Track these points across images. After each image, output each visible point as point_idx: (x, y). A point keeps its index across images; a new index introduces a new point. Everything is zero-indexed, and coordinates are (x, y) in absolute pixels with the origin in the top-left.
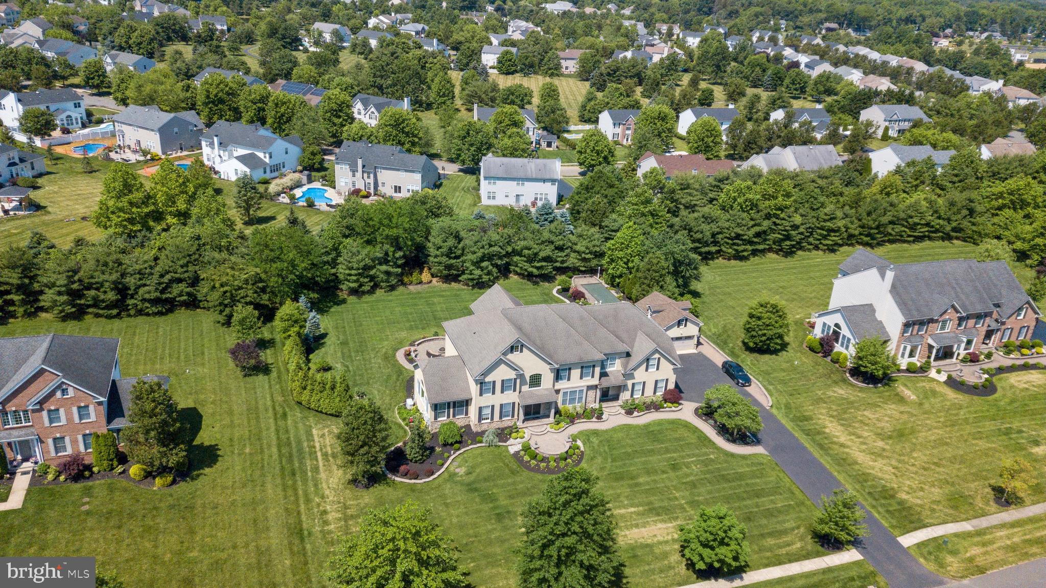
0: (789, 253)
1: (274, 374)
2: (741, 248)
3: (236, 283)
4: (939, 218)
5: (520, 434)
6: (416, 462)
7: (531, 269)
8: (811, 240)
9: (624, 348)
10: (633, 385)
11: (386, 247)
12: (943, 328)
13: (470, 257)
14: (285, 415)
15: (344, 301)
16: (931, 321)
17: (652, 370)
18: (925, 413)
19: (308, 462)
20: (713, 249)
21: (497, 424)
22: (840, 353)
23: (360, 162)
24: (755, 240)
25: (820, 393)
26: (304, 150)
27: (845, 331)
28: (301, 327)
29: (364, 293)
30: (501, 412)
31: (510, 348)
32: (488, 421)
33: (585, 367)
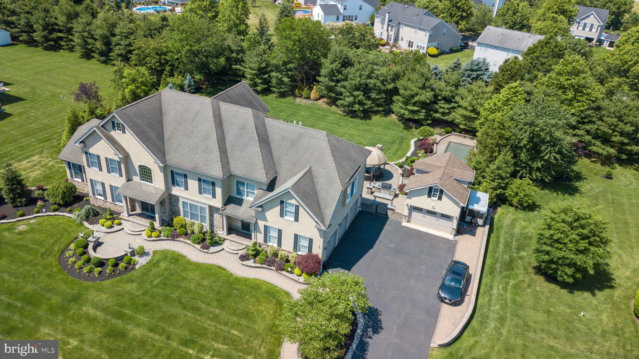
9: (262, 177)
10: (266, 227)
17: (289, 218)
21: (111, 205)
23: (387, 16)
30: (112, 194)
31: (111, 123)
32: (102, 198)
33: (204, 181)
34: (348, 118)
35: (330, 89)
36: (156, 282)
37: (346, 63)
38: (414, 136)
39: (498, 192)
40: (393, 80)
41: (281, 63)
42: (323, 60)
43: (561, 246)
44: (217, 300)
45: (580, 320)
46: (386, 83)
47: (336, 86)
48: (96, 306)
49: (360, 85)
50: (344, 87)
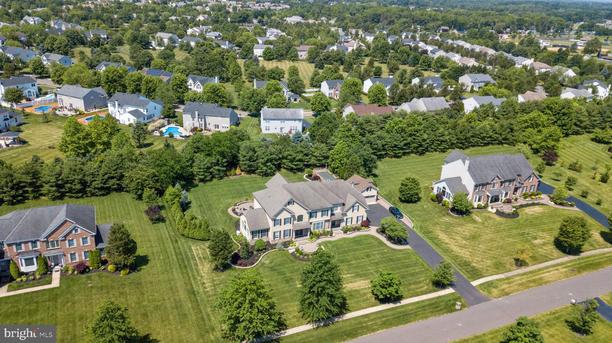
0: (422, 154)
1: (167, 222)
2: (397, 152)
3: (144, 178)
4: (496, 133)
5: (294, 244)
6: (245, 259)
7: (292, 166)
8: (433, 146)
9: (341, 201)
10: (347, 219)
11: (218, 157)
12: (493, 187)
13: (261, 160)
14: (176, 241)
15: (197, 186)
16: (488, 184)
17: (355, 211)
18: (486, 227)
19: (192, 262)
20: (383, 153)
21: (283, 240)
22: (446, 201)
23: (197, 113)
24: (404, 147)
25: (436, 220)
26: (164, 107)
27: (448, 190)
28: (180, 198)
29: (207, 181)
30: (284, 234)
31: (288, 203)
32: (278, 238)
33: (324, 211)
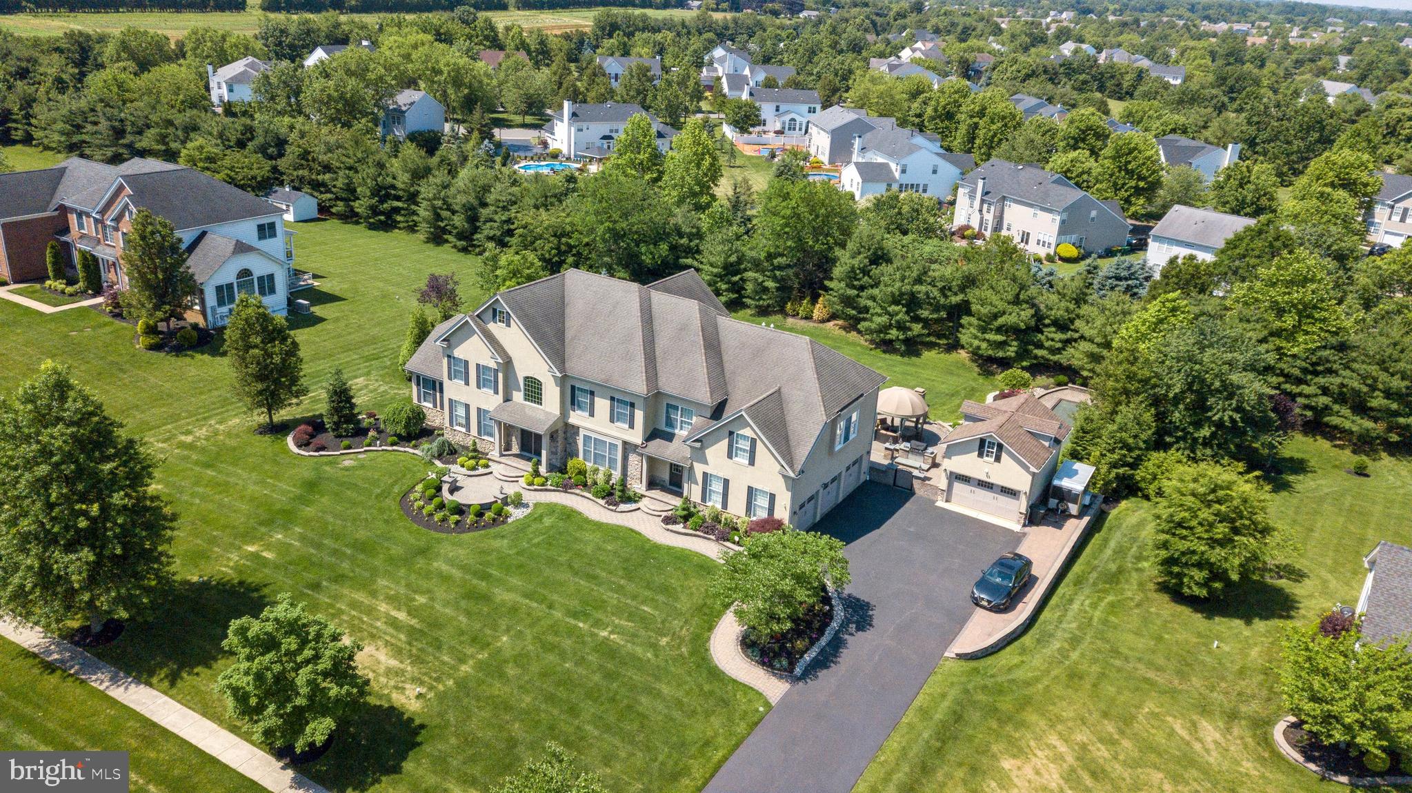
9: (704, 397)
10: (705, 475)
17: (741, 460)
23: (980, 183)
30: (479, 422)
31: (491, 311)
32: (464, 430)
33: (618, 401)
34: (878, 352)
35: (848, 301)
36: (536, 541)
37: (879, 257)
38: (995, 388)
39: (1121, 471)
40: (962, 289)
41: (763, 255)
42: (838, 252)
43: (1184, 532)
44: (624, 569)
45: (1210, 652)
46: (949, 294)
47: (858, 296)
48: (451, 562)
49: (902, 294)
50: (873, 298)
